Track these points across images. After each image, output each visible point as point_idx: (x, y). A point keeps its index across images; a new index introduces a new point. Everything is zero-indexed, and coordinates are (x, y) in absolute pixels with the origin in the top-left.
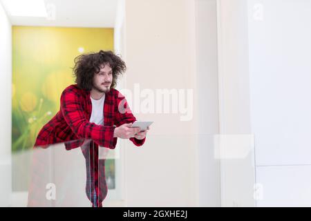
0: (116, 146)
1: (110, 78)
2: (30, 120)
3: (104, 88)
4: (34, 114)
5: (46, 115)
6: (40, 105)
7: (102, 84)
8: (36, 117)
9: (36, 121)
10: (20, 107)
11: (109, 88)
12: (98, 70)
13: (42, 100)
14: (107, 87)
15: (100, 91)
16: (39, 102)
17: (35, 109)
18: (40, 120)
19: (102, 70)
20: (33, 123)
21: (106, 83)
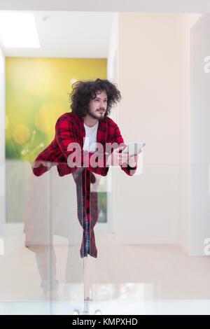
0: (108, 173)
1: (105, 106)
2: (23, 153)
3: (98, 114)
4: (27, 146)
5: (38, 147)
6: (33, 138)
7: (97, 110)
8: (29, 149)
9: (29, 153)
10: (13, 140)
11: (103, 115)
12: (94, 96)
13: (34, 132)
14: (101, 114)
15: (95, 117)
16: (32, 135)
17: (28, 141)
18: (32, 153)
19: (98, 96)
20: (26, 155)
21: (101, 109)
